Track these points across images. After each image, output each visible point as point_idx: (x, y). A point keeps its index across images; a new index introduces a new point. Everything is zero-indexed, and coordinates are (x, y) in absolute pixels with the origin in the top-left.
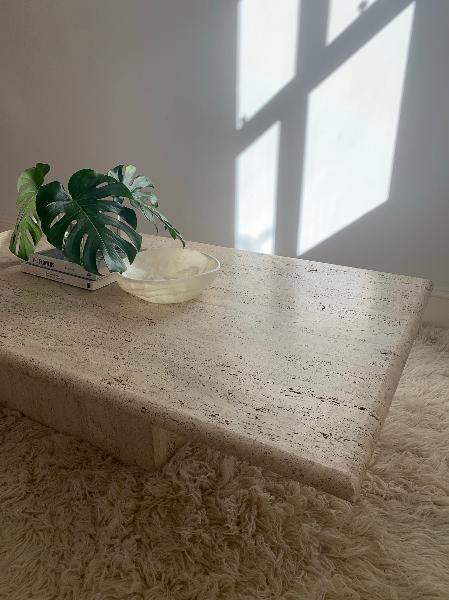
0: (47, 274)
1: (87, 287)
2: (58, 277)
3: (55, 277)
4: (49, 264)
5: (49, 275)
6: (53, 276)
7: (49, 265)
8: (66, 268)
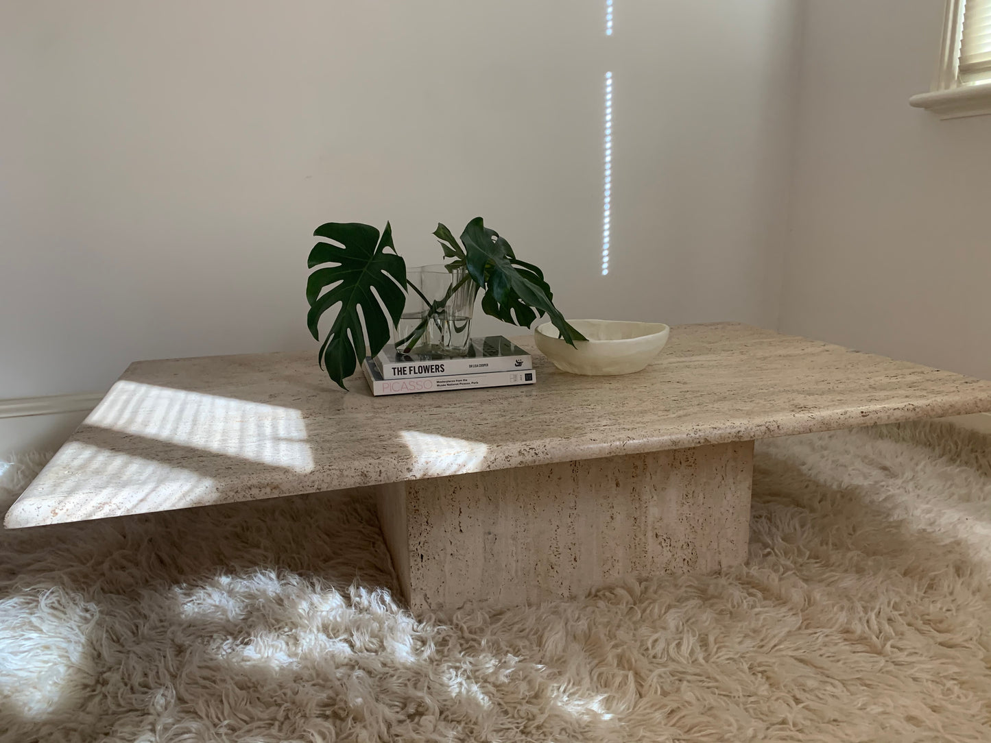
0: (440, 384)
1: (526, 380)
2: (465, 382)
3: (457, 384)
4: (432, 369)
5: (445, 384)
6: (454, 383)
7: (434, 370)
8: (471, 366)
